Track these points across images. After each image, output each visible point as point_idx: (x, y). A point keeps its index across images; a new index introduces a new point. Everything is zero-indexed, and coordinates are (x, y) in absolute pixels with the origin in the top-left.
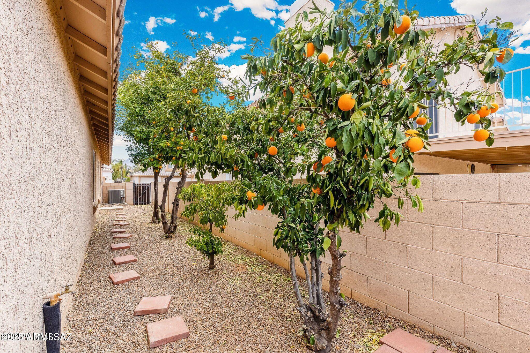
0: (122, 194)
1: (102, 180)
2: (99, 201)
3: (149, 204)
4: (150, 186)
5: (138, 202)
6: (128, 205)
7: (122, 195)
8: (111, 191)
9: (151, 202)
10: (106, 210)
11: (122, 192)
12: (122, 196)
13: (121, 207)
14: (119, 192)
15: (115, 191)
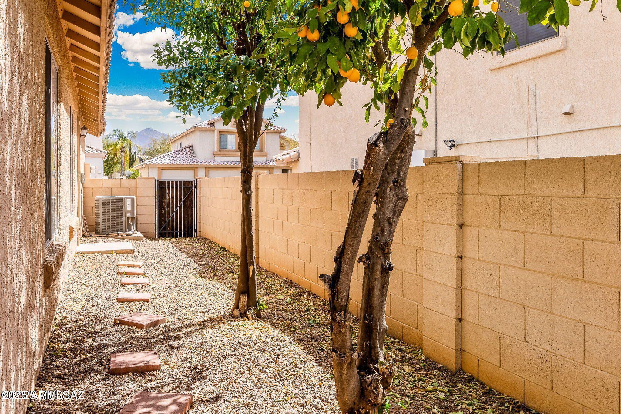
0: (129, 208)
1: (82, 171)
2: (72, 229)
3: (192, 235)
4: (196, 187)
5: (165, 230)
6: (144, 239)
7: (129, 212)
8: (104, 200)
9: (196, 231)
10: (90, 253)
11: (129, 202)
12: (129, 215)
13: (127, 245)
14: (121, 202)
15: (113, 199)
